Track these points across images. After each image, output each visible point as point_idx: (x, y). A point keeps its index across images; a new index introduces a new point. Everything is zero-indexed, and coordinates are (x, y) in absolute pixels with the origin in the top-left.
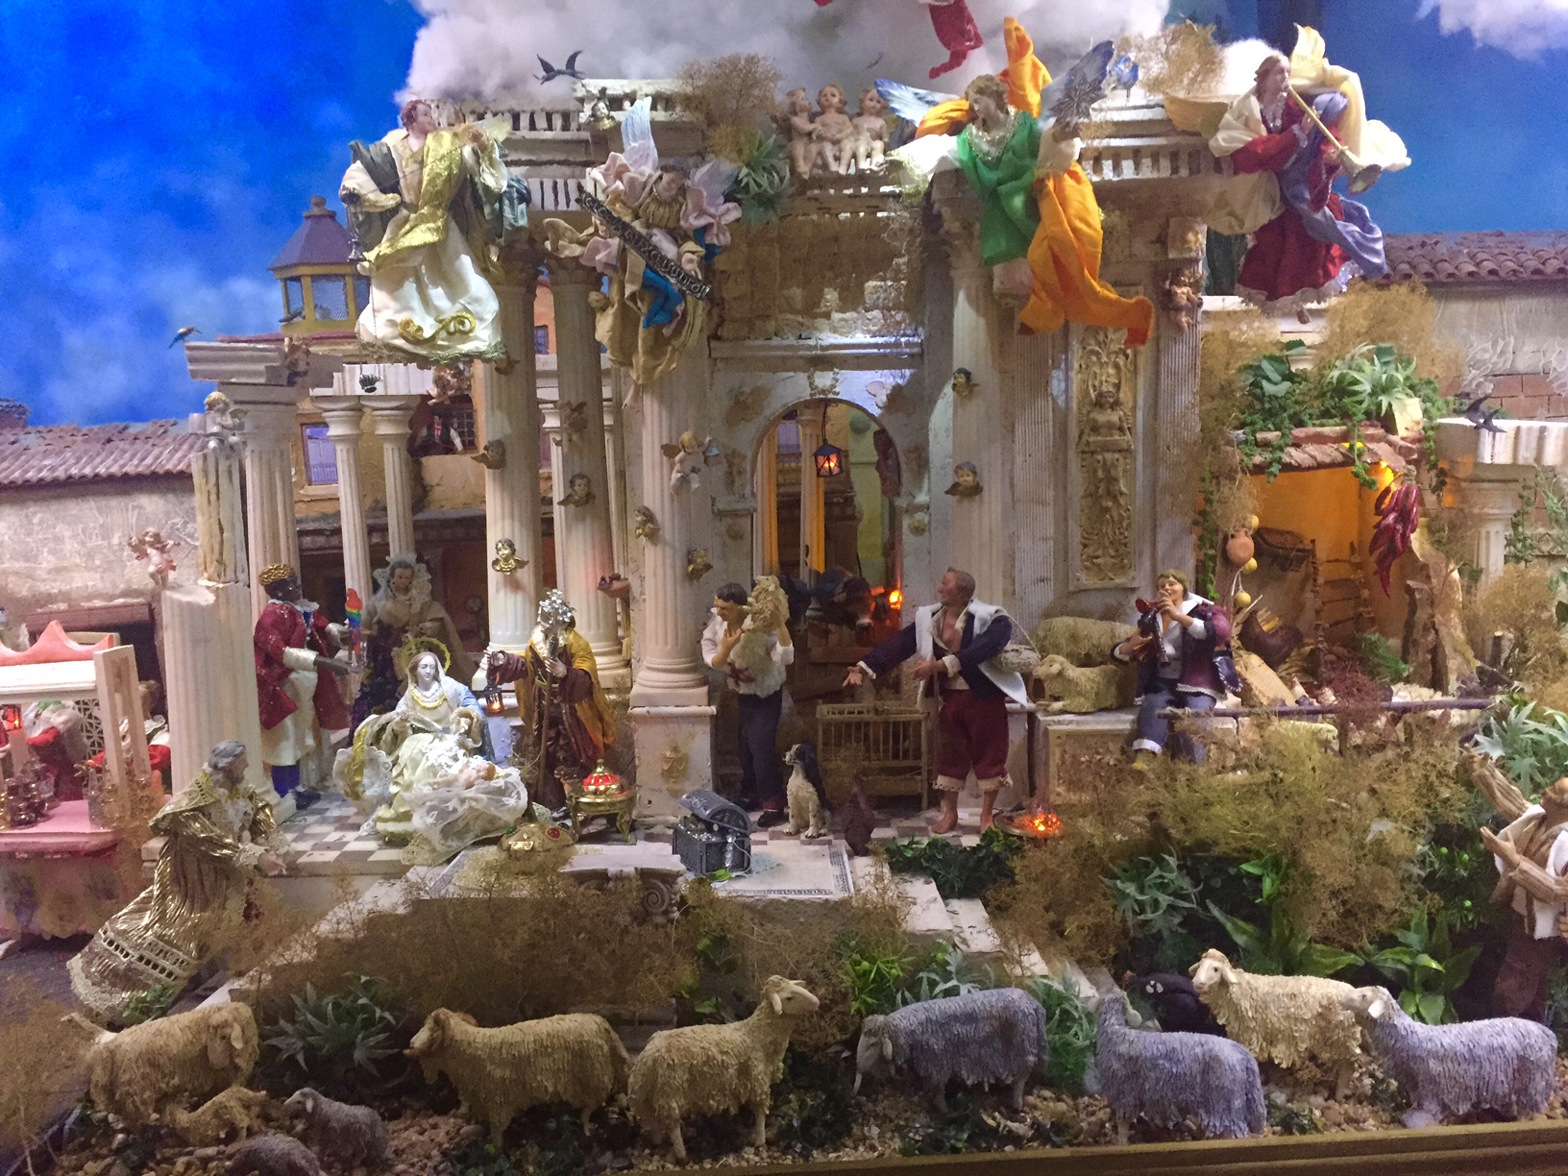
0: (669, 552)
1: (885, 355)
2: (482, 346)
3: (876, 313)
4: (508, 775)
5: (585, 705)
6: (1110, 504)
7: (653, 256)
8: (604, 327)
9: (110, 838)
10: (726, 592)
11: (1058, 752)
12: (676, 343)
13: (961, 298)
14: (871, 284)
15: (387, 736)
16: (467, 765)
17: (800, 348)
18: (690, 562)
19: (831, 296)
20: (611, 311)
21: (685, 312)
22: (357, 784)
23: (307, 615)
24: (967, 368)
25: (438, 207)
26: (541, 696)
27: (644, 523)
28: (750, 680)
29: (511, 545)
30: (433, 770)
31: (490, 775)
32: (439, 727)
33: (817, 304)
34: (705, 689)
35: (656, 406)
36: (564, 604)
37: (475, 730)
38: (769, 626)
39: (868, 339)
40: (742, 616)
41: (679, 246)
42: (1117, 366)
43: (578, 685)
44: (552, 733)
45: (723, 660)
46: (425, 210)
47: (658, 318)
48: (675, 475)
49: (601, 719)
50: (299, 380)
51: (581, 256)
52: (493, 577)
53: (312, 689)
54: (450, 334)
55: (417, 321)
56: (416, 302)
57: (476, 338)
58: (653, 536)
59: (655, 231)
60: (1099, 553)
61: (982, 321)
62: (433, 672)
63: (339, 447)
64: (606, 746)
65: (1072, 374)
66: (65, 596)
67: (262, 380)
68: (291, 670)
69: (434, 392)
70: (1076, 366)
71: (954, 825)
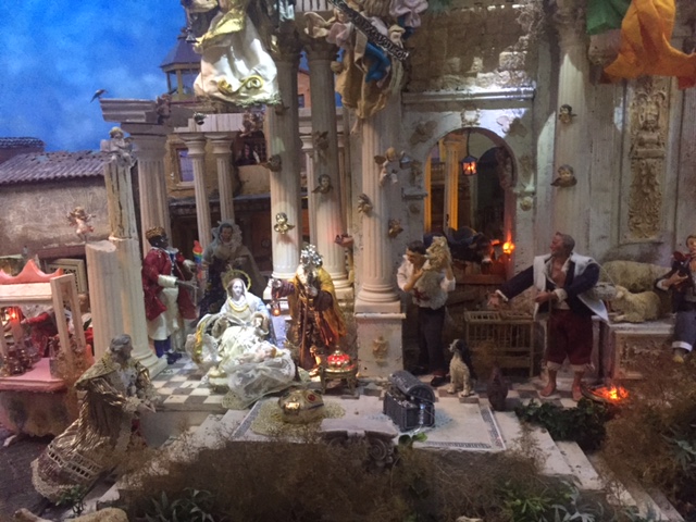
0: (377, 220)
1: (510, 99)
2: (267, 97)
3: (506, 73)
4: (284, 354)
5: (328, 312)
6: (649, 191)
7: (373, 35)
8: (340, 82)
9: (61, 384)
10: (414, 246)
11: (621, 347)
12: (385, 91)
13: (566, 58)
14: (504, 54)
15: (215, 328)
16: (260, 347)
17: (457, 96)
18: (390, 227)
19: (478, 62)
20: (345, 72)
21: (391, 72)
22: (199, 355)
23: (172, 256)
24: (570, 105)
25: (240, 9)
26: (303, 306)
27: (363, 204)
28: (426, 299)
29: (285, 216)
30: (241, 349)
31: (273, 354)
32: (244, 322)
33: (469, 68)
34: (398, 303)
35: (371, 132)
36: (317, 253)
37: (265, 325)
38: (440, 267)
39: (499, 89)
40: (424, 261)
41: (388, 28)
42: (657, 104)
43: (324, 301)
44: (309, 327)
45: (412, 287)
46: (232, 11)
47: (375, 75)
48: (383, 175)
49: (337, 320)
50: (165, 120)
51: (327, 36)
52: (275, 235)
53: (176, 298)
54: (247, 88)
55: (228, 82)
56: (227, 69)
57: (263, 91)
58: (368, 212)
59: (373, 18)
60: (640, 221)
61: (580, 74)
62: (240, 290)
63: (194, 161)
64: (340, 335)
65: (628, 109)
66: (57, 240)
67: (143, 121)
68: (162, 288)
69: (243, 129)
70: (631, 104)
71: (554, 391)
